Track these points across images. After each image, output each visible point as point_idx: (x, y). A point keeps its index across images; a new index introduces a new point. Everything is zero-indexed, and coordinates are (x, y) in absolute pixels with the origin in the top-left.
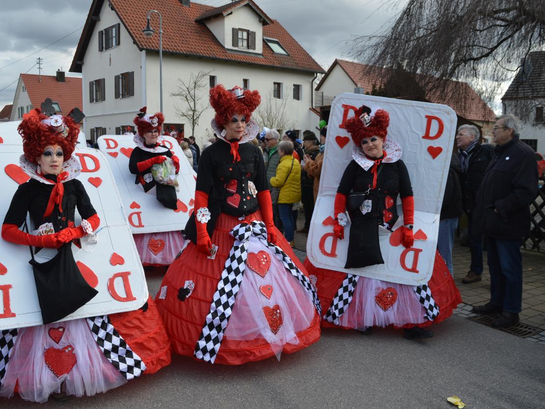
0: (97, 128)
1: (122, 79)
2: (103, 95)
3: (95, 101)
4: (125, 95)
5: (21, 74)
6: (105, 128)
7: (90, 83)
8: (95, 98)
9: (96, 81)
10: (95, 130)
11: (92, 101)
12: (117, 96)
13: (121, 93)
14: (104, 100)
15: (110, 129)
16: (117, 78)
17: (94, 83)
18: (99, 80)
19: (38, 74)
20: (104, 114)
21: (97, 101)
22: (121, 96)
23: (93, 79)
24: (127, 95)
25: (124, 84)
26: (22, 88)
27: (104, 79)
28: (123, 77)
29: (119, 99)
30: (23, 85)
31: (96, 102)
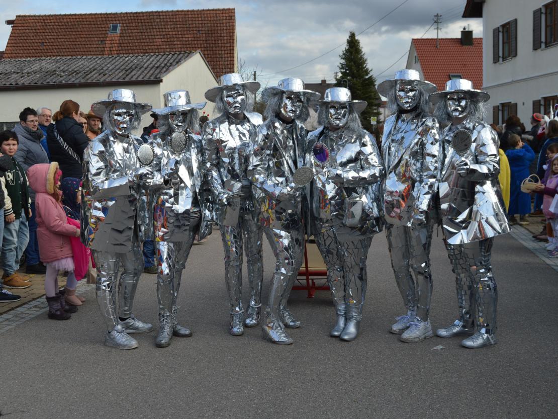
0: (503, 105)
1: (546, 14)
2: (513, 48)
3: (501, 59)
4: (551, 42)
5: (413, 40)
6: (516, 104)
7: (494, 31)
8: (501, 54)
9: (503, 26)
10: (500, 108)
11: (496, 60)
12: (536, 46)
13: (543, 39)
14: (516, 55)
15: (524, 104)
16: (537, 14)
17: (501, 29)
18: (508, 23)
19: (436, 37)
20: (515, 80)
21: (504, 59)
22: (543, 46)
23: (499, 23)
24: (554, 42)
25: (548, 24)
26: (414, 58)
27: (516, 21)
28: (548, 11)
29: (539, 51)
30: (415, 54)
31: (503, 61)
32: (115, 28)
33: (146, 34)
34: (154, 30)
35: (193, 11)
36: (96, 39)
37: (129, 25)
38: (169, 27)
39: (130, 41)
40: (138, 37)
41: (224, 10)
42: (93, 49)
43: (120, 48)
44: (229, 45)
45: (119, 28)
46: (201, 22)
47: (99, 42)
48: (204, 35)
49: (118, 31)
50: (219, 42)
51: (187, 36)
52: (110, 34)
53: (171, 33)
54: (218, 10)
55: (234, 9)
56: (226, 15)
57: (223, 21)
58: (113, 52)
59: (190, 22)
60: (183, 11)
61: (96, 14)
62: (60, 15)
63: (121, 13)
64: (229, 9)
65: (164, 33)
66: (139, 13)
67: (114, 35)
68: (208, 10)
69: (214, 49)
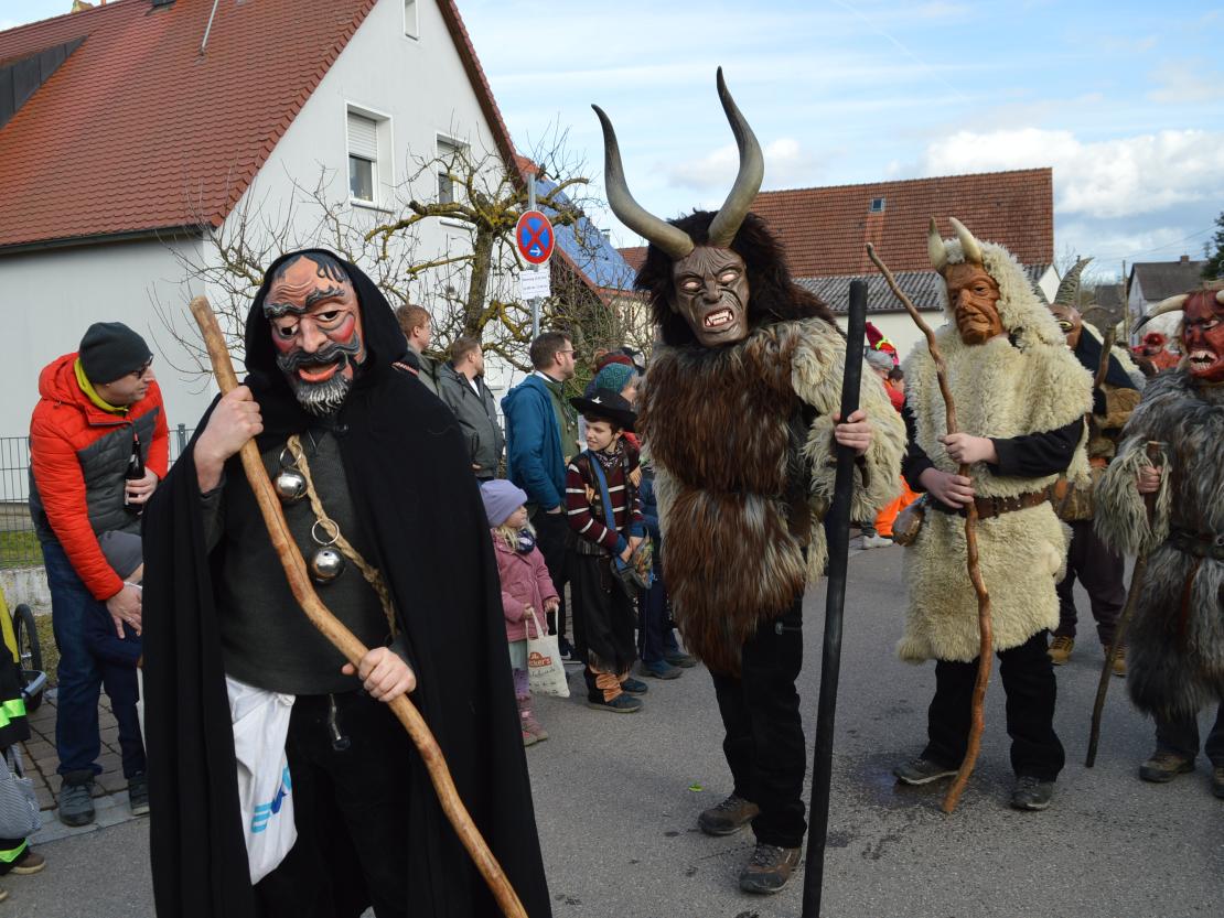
32: (877, 204)
33: (921, 211)
34: (933, 205)
35: (989, 174)
36: (852, 221)
37: (897, 199)
38: (954, 199)
39: (900, 222)
40: (911, 217)
41: (1035, 170)
42: (848, 235)
43: (886, 233)
44: (1044, 222)
45: (883, 204)
46: (1002, 190)
47: (857, 226)
48: (1006, 209)
49: (883, 209)
50: (1030, 218)
51: (982, 211)
52: (872, 213)
53: (958, 208)
54: (1027, 171)
55: (1050, 169)
56: (1040, 178)
57: (1035, 188)
58: (877, 238)
59: (985, 191)
60: (974, 176)
61: (850, 187)
62: (802, 190)
63: (886, 183)
64: (1043, 169)
65: (948, 209)
66: (911, 181)
67: (877, 214)
68: (1012, 172)
69: (1022, 228)
